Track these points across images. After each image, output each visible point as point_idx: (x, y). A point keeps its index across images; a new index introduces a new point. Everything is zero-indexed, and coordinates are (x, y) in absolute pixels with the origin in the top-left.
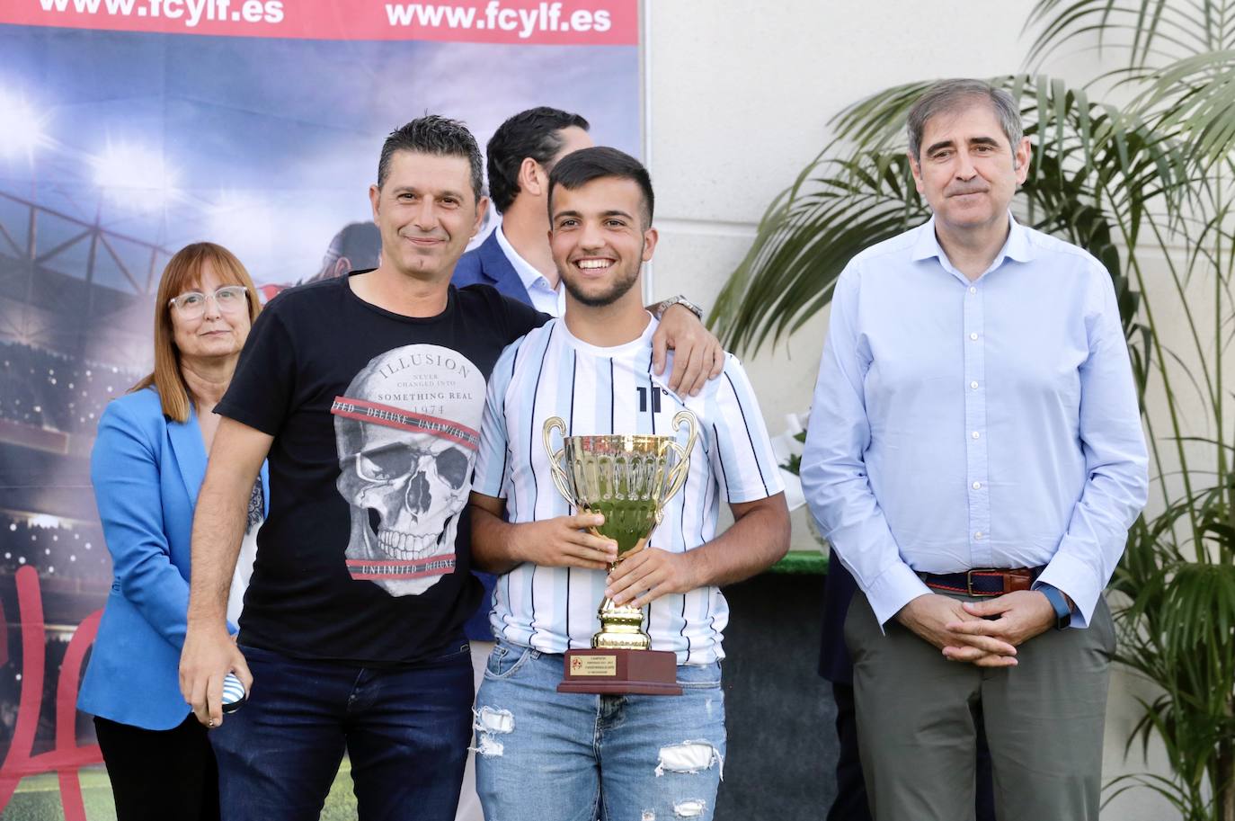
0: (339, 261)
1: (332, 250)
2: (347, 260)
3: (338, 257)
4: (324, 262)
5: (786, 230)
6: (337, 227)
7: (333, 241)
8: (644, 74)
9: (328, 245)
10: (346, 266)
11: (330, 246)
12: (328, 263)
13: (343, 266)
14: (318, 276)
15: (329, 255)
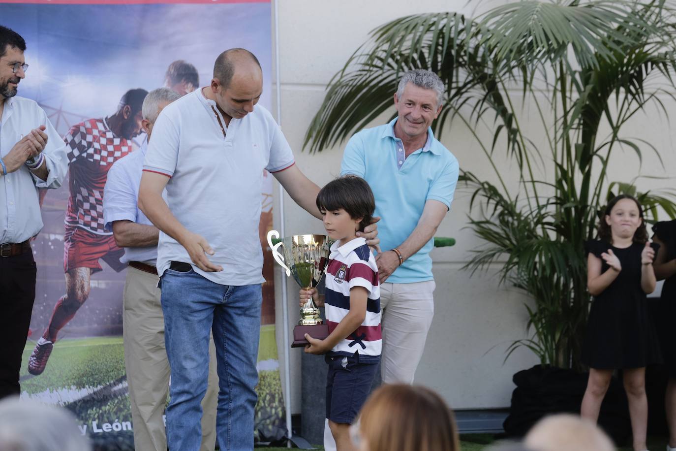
0: (125, 107)
1: (122, 102)
2: (129, 106)
3: (125, 105)
4: (118, 108)
5: (347, 88)
6: (124, 92)
7: (122, 98)
8: (275, 15)
9: (120, 99)
10: (128, 109)
11: (121, 100)
12: (120, 108)
13: (127, 109)
14: (116, 114)
15: (120, 105)
